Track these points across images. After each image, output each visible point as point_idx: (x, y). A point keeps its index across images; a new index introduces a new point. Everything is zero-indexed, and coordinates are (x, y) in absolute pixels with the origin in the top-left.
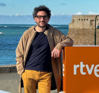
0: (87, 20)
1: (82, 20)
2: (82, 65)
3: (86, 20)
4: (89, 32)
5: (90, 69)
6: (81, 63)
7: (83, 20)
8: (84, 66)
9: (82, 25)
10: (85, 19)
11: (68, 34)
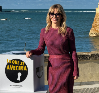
11: (95, 19)
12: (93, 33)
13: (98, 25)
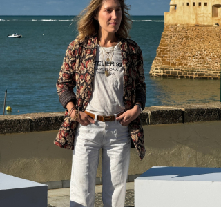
0: (206, 4)
4: (211, 31)
9: (194, 17)
11: (163, 37)
12: (158, 67)
13: (169, 51)
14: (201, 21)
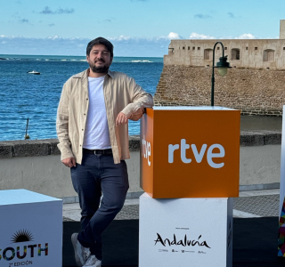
0: (199, 48)
1: (189, 48)
2: (184, 146)
3: (196, 48)
5: (199, 152)
6: (183, 141)
7: (191, 48)
8: (188, 147)
9: (189, 59)
10: (194, 48)
11: (162, 76)
13: (167, 88)
14: (195, 63)
